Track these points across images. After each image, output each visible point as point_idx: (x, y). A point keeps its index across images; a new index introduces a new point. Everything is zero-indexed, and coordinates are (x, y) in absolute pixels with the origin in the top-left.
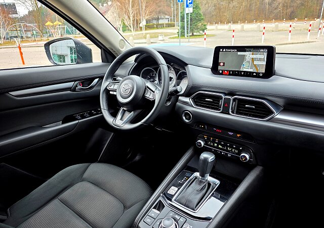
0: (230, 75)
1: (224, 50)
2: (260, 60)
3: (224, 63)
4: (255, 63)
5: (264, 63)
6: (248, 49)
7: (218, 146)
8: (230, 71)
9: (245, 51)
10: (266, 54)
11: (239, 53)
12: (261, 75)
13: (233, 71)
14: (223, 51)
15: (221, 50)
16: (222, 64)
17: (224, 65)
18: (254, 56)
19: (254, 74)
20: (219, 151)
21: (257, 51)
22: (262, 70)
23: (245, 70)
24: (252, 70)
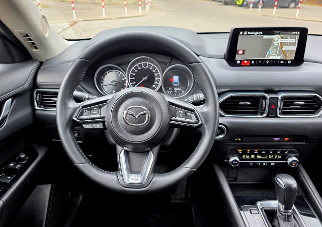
0: (251, 65)
1: (246, 33)
2: (290, 44)
3: (244, 51)
4: (284, 48)
5: (295, 48)
6: (277, 32)
7: (256, 157)
8: (251, 60)
9: (273, 34)
10: (297, 37)
11: (266, 37)
12: (289, 62)
13: (255, 60)
14: (243, 34)
15: (241, 33)
16: (241, 52)
17: (243, 54)
18: (284, 40)
19: (282, 62)
20: (258, 163)
21: (287, 34)
22: (292, 57)
23: (271, 58)
24: (279, 58)
